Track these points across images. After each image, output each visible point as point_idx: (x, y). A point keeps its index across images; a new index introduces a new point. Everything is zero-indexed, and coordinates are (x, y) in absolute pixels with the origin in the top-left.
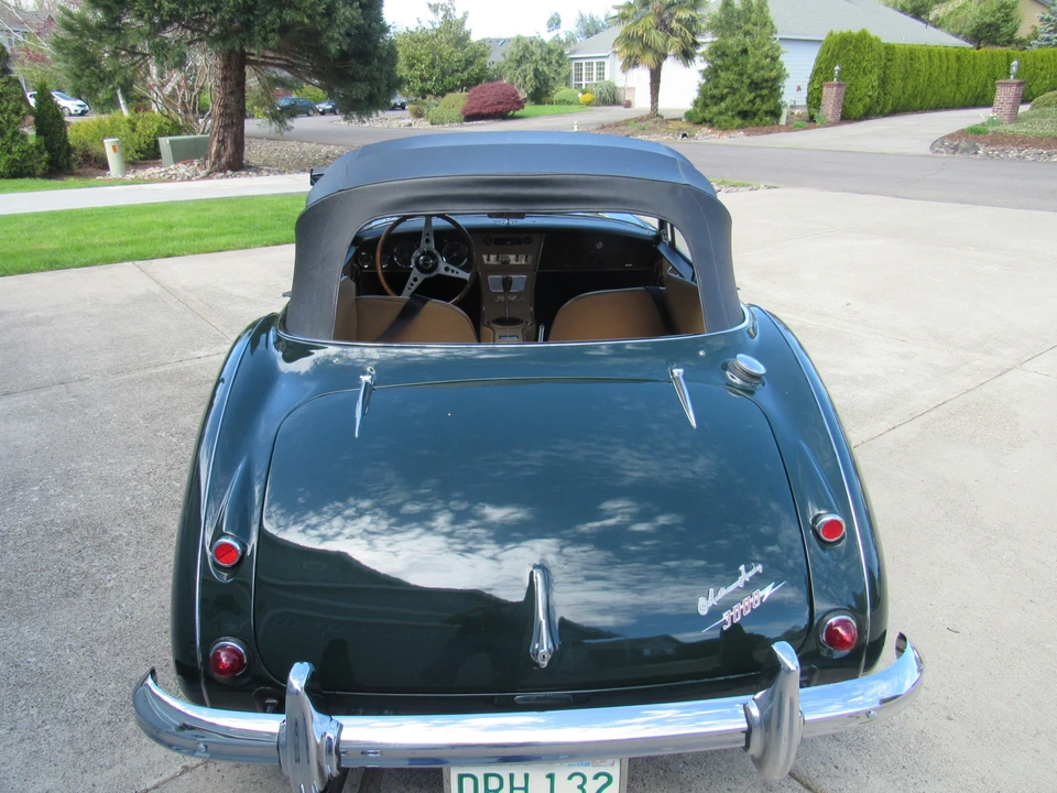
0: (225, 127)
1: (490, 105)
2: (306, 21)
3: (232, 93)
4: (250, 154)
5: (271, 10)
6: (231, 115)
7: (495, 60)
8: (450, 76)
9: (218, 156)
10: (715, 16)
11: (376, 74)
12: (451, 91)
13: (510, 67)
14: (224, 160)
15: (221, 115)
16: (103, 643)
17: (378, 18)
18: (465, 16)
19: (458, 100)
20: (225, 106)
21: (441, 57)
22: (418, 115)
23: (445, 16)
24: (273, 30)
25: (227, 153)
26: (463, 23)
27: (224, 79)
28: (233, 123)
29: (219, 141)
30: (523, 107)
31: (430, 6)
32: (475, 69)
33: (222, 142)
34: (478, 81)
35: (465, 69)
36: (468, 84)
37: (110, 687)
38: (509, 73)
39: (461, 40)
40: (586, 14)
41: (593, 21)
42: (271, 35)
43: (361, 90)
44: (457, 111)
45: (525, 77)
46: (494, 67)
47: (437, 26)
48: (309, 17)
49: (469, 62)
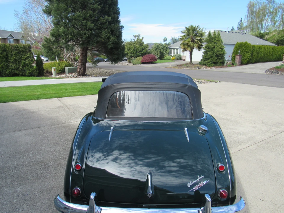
0: (82, 65)
1: (149, 60)
2: (103, 40)
3: (84, 57)
4: (87, 72)
5: (95, 38)
6: (83, 62)
7: (150, 49)
8: (138, 53)
9: (79, 72)
10: (206, 39)
11: (120, 53)
12: (139, 56)
13: (154, 51)
14: (81, 73)
15: (81, 62)
16: (45, 191)
17: (121, 39)
18: (143, 38)
19: (140, 59)
20: (82, 60)
21: (136, 48)
22: (130, 62)
23: (137, 38)
24: (95, 42)
25: (82, 71)
26: (142, 40)
27: (82, 54)
28: (83, 64)
29: (80, 69)
30: (157, 61)
31: (134, 36)
32: (144, 51)
33: (81, 69)
34: (145, 54)
35: (142, 51)
36: (142, 55)
37: (46, 202)
38: (153, 52)
39: (142, 44)
40: (174, 38)
41: (175, 39)
42: (94, 44)
43: (116, 57)
44: (140, 61)
45: (158, 53)
46: (150, 50)
47: (136, 41)
48: (104, 39)
49: (143, 49)
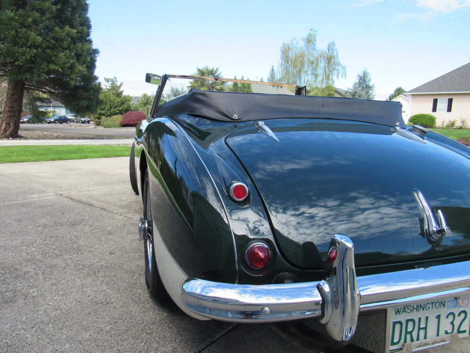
0: (11, 117)
1: (134, 120)
2: (60, 70)
3: (16, 101)
4: (20, 133)
5: (44, 63)
6: (14, 112)
7: (133, 104)
8: (114, 108)
9: (5, 130)
11: (92, 97)
12: (114, 115)
13: (141, 106)
14: (8, 133)
15: (9, 111)
18: (121, 84)
19: (119, 118)
20: (12, 107)
21: (110, 100)
22: (98, 124)
23: (112, 84)
24: (43, 72)
25: (10, 129)
26: (119, 87)
27: (13, 95)
28: (15, 115)
29: (6, 123)
31: (105, 79)
32: (125, 106)
33: (8, 124)
34: (127, 111)
35: (121, 106)
36: (121, 113)
38: (140, 109)
39: (119, 95)
40: (174, 88)
41: (177, 91)
42: (42, 75)
43: (84, 103)
44: (118, 123)
45: (148, 110)
46: (134, 106)
47: (108, 88)
48: (62, 68)
49: (123, 103)
